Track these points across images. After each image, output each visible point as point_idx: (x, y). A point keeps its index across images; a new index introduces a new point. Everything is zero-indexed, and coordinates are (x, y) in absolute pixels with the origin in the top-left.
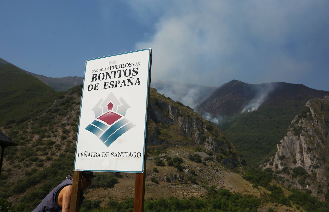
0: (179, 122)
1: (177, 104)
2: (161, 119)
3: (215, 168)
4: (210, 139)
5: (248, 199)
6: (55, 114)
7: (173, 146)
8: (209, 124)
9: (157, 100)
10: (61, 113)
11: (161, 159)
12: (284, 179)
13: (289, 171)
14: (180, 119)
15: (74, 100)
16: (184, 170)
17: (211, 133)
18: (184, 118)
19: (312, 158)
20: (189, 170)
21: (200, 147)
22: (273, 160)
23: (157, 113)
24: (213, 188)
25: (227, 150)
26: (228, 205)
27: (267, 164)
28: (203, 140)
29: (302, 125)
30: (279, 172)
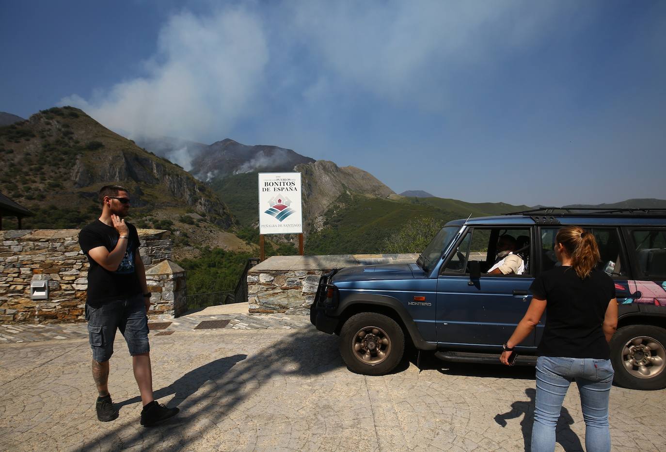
0: (166, 182)
1: (163, 161)
2: (142, 177)
3: (208, 229)
4: (203, 201)
5: (241, 255)
7: (160, 207)
8: (201, 184)
9: (136, 154)
11: (146, 222)
14: (167, 178)
16: (175, 233)
17: (203, 194)
18: (172, 178)
20: (181, 232)
21: (192, 208)
23: (137, 170)
24: (207, 248)
25: (221, 211)
26: (222, 262)
28: (195, 201)
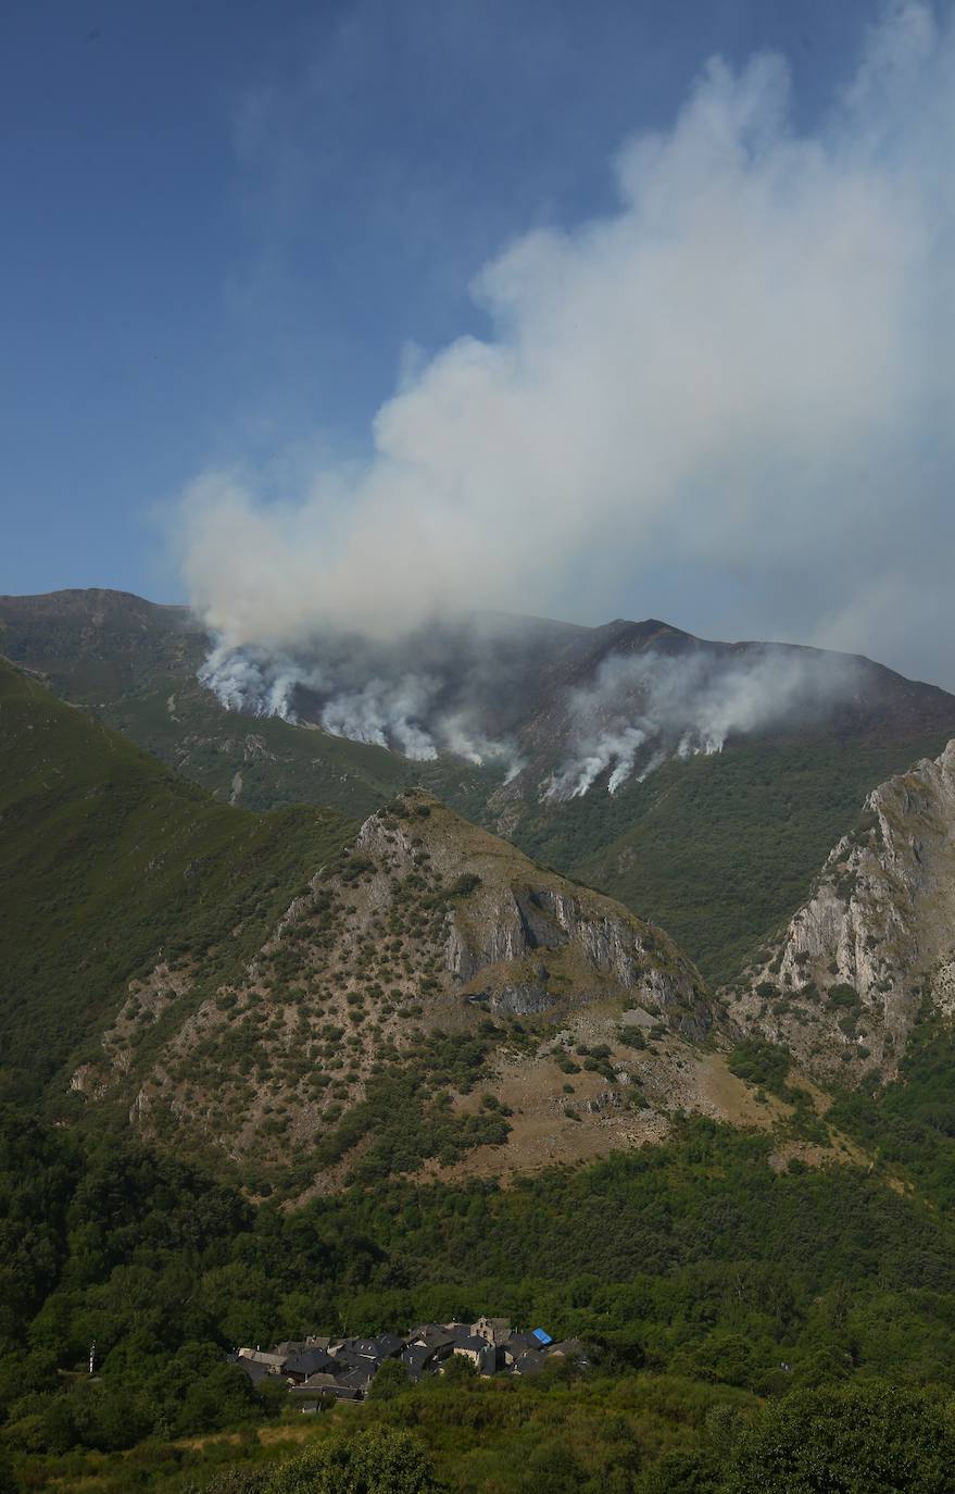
12: (807, 1016)
13: (818, 996)
19: (877, 964)
22: (780, 960)
27: (763, 969)
29: (856, 868)
30: (793, 996)
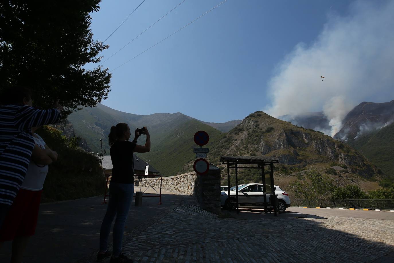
0: (313, 145)
1: (309, 131)
2: (297, 144)
3: (350, 178)
4: (343, 156)
6: (222, 149)
7: (311, 163)
8: (340, 143)
9: (292, 130)
10: (226, 148)
14: (313, 142)
15: (233, 138)
17: (342, 150)
18: (317, 141)
21: (335, 162)
23: (293, 140)
25: (361, 163)
28: (337, 156)
